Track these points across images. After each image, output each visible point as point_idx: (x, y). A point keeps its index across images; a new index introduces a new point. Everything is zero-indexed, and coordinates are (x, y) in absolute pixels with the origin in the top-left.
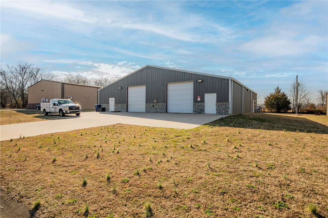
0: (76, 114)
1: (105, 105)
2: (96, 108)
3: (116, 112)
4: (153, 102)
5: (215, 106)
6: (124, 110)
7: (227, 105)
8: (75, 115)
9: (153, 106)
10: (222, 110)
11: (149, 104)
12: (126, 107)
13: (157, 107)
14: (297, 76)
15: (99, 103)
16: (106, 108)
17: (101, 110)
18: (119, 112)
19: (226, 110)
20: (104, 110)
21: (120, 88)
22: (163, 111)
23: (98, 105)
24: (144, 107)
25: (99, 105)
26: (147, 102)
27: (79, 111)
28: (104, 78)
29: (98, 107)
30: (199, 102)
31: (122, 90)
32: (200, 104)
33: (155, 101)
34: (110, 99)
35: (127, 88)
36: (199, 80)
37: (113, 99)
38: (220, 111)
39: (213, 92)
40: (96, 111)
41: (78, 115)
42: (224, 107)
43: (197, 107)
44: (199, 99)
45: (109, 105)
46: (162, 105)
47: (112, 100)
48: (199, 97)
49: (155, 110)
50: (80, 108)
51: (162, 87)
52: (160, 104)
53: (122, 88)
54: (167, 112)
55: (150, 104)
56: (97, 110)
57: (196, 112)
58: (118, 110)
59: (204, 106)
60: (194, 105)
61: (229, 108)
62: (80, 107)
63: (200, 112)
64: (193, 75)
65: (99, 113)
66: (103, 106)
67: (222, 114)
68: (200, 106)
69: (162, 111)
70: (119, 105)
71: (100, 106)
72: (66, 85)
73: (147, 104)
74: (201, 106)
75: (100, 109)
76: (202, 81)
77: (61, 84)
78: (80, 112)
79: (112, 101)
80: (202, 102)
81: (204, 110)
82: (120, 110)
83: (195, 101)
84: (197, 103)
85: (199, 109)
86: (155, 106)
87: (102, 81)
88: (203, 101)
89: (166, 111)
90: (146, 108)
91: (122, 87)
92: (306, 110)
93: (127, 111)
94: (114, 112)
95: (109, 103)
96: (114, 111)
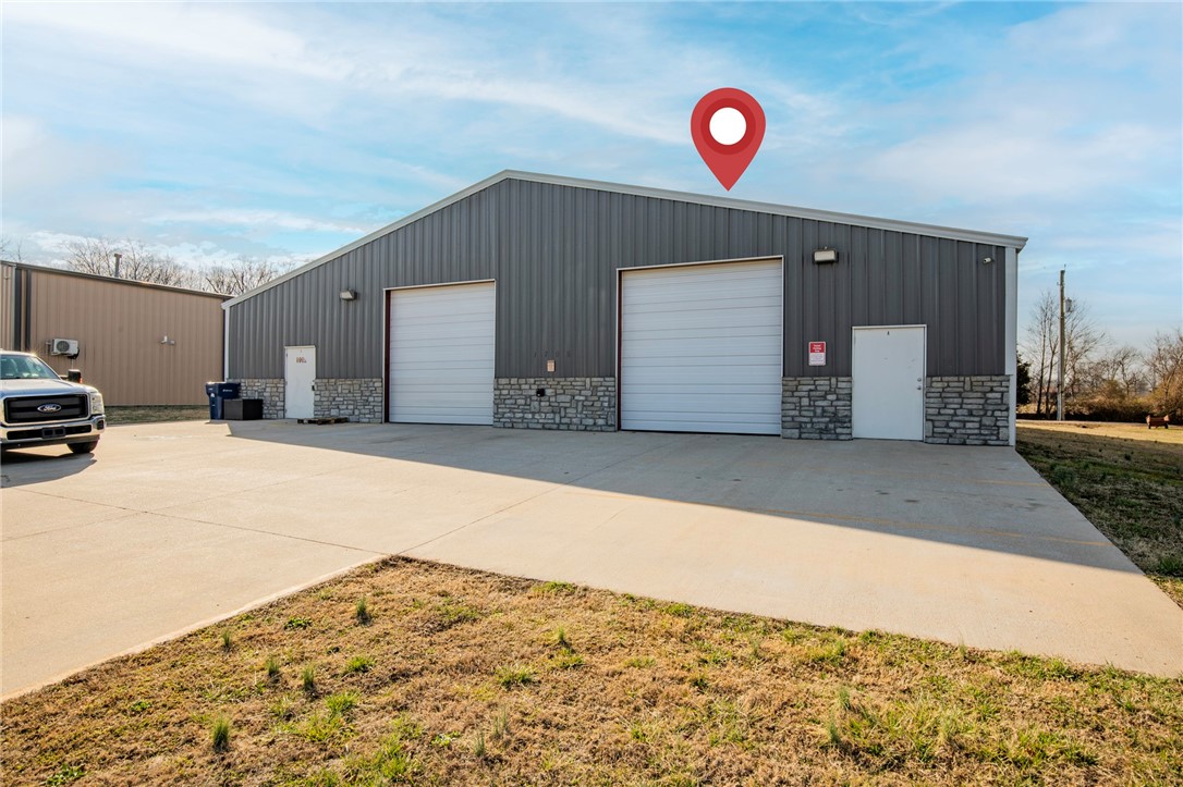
0: (70, 446)
1: (259, 384)
2: (213, 401)
3: (325, 422)
4: (541, 373)
5: (918, 397)
6: (372, 412)
7: (992, 391)
8: (64, 449)
9: (541, 392)
10: (965, 422)
11: (514, 381)
12: (379, 398)
13: (561, 398)
14: (1063, 272)
15: (227, 376)
16: (267, 401)
17: (240, 413)
18: (339, 421)
19: (987, 421)
20: (254, 410)
21: (347, 295)
22: (601, 422)
23: (221, 387)
24: (488, 398)
25: (228, 386)
26: (502, 370)
27: (88, 429)
28: (255, 266)
29: (221, 394)
30: (818, 372)
31: (359, 304)
32: (823, 383)
33: (551, 367)
34: (292, 354)
35: (388, 293)
36: (821, 249)
37: (309, 353)
38: (952, 424)
39: (903, 320)
40: (213, 417)
41: (83, 449)
42: (973, 402)
43: (805, 401)
44: (817, 358)
45: (285, 383)
46: (594, 389)
47: (300, 360)
48: (817, 347)
49: (550, 416)
50: (97, 405)
51: (591, 291)
52: (579, 382)
53: (356, 296)
54: (619, 428)
55: (523, 381)
56: (217, 415)
57: (800, 427)
58: (334, 412)
59: (850, 395)
60: (788, 393)
61: (1007, 410)
62: (91, 404)
63: (821, 431)
64: (779, 224)
65: (223, 428)
66: (251, 388)
67: (964, 444)
68: (824, 398)
69: (591, 422)
70: (343, 386)
71: (233, 390)
72: (42, 277)
73: (503, 381)
74: (830, 397)
75: (235, 406)
76: (837, 255)
77: (12, 273)
78: (94, 432)
79: (300, 364)
80: (837, 375)
81: (846, 421)
82: (344, 413)
83: (794, 365)
84: (805, 380)
85: (819, 411)
86: (549, 392)
87: (247, 277)
88: (840, 365)
89: (613, 420)
90: (496, 404)
91: (359, 291)
92: (1090, 407)
93: (387, 420)
94: (310, 422)
95: (283, 377)
96: (311, 416)
